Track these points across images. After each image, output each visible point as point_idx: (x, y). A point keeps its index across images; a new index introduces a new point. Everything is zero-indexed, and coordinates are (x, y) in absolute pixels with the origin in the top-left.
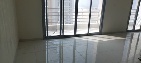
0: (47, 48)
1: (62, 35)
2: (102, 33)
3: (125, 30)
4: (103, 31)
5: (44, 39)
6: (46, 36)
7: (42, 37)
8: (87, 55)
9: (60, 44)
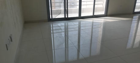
0: (52, 29)
1: (66, 17)
2: (108, 15)
3: (132, 12)
4: (109, 13)
5: (48, 21)
6: (51, 18)
7: (47, 18)
8: (92, 32)
9: (65, 26)
